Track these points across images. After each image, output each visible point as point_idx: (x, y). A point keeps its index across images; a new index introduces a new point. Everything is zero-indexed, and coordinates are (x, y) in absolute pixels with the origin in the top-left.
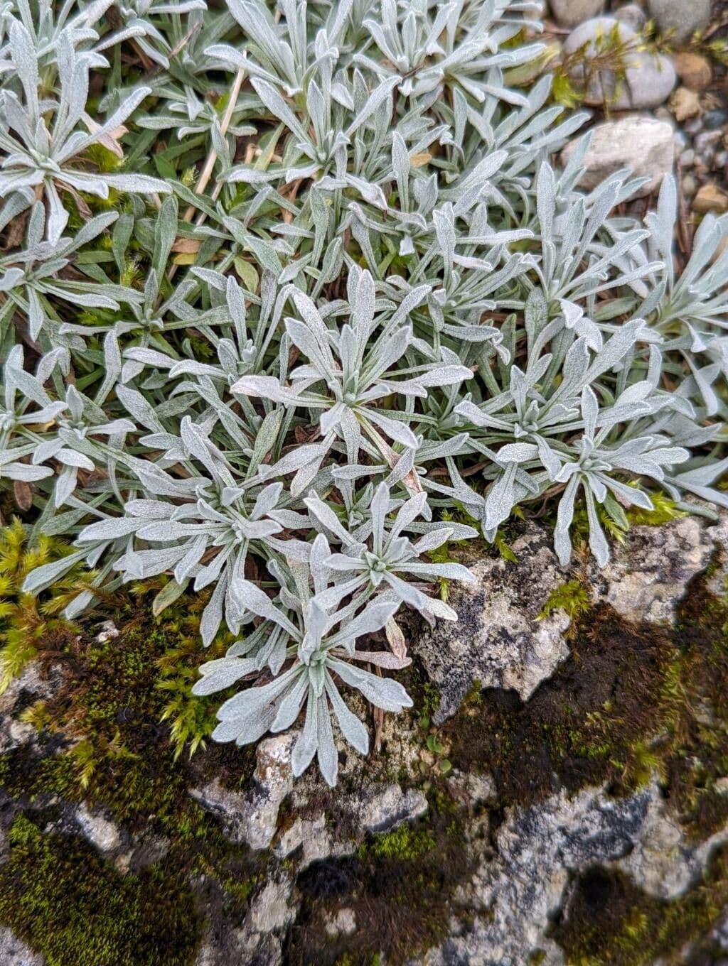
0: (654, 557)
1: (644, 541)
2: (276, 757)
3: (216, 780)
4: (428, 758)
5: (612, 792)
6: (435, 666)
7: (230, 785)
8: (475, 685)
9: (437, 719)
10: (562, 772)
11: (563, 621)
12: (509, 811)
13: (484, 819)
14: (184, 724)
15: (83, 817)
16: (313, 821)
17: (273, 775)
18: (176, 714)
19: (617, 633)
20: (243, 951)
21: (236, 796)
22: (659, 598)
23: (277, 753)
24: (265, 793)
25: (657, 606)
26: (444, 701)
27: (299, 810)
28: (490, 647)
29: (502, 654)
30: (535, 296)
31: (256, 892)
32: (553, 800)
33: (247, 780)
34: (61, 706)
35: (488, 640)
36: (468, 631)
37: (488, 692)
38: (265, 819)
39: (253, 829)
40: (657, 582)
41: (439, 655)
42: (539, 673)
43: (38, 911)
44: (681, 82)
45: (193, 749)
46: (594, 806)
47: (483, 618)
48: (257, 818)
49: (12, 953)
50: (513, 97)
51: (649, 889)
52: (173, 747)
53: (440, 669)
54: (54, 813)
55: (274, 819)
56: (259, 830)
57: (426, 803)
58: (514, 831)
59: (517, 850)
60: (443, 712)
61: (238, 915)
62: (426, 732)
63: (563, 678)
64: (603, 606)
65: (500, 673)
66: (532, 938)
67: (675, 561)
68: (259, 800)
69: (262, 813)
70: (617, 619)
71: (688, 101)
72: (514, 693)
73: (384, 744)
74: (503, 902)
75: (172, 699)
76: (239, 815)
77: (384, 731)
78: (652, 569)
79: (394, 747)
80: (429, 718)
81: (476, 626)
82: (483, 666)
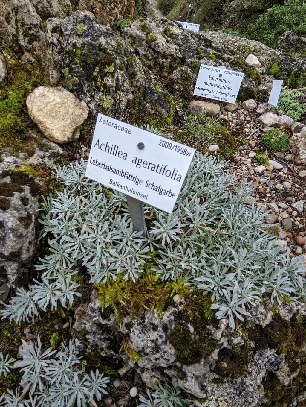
0: (288, 307)
1: (286, 304)
3: (212, 325)
4: (244, 335)
5: (277, 353)
7: (214, 327)
8: (255, 322)
9: (247, 327)
10: (269, 344)
11: (272, 314)
12: (257, 352)
13: (252, 352)
14: (208, 313)
15: (189, 325)
16: (226, 338)
17: (222, 325)
18: (206, 311)
19: (281, 319)
20: (210, 361)
21: (215, 329)
22: (288, 316)
23: (223, 322)
24: (220, 329)
25: (287, 317)
26: (249, 324)
27: (224, 335)
29: (261, 317)
30: (267, 261)
31: (213, 350)
32: (266, 350)
34: (188, 305)
35: (259, 313)
37: (257, 325)
39: (217, 335)
40: (288, 312)
42: (267, 322)
43: (178, 341)
44: (287, 236)
45: (209, 318)
46: (273, 355)
47: (259, 309)
49: (170, 349)
50: (263, 231)
51: (281, 381)
53: (249, 318)
54: (183, 324)
55: (221, 334)
56: (219, 335)
57: (244, 343)
58: (258, 355)
59: (258, 360)
61: (209, 354)
62: (244, 330)
63: (270, 325)
64: (278, 314)
65: (260, 321)
66: (259, 382)
67: (291, 308)
69: (219, 332)
70: (280, 317)
71: (288, 239)
72: (261, 326)
73: (237, 330)
74: (253, 372)
75: (206, 309)
76: (215, 333)
77: (237, 327)
78: (287, 309)
79: (239, 331)
80: (245, 327)
81: (257, 310)
82: (257, 318)
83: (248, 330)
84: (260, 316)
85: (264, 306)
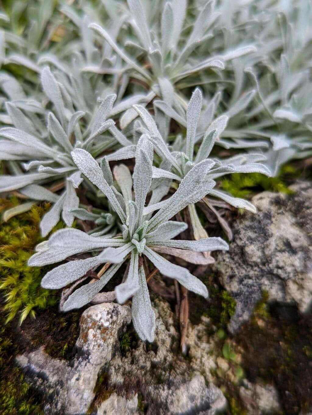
2: (97, 319)
3: (42, 348)
4: (224, 365)
6: (232, 277)
7: (53, 353)
8: (264, 295)
9: (233, 327)
14: (18, 295)
16: (127, 398)
17: (95, 336)
18: (12, 286)
23: (99, 316)
24: (85, 355)
26: (239, 308)
27: (115, 386)
28: (278, 254)
33: (69, 350)
35: (276, 249)
36: (260, 239)
38: (84, 381)
39: (72, 391)
41: (234, 266)
45: (24, 316)
47: (272, 229)
48: (78, 379)
52: (7, 313)
53: (236, 279)
55: (93, 384)
57: (224, 399)
60: (239, 316)
65: (283, 284)
68: (80, 363)
69: (82, 374)
72: (294, 306)
73: (188, 348)
75: (11, 275)
76: (60, 383)
77: (187, 337)
79: (196, 353)
80: (225, 329)
81: (266, 236)
82: (271, 275)
83: (238, 338)
84: (283, 258)
85: (295, 213)
